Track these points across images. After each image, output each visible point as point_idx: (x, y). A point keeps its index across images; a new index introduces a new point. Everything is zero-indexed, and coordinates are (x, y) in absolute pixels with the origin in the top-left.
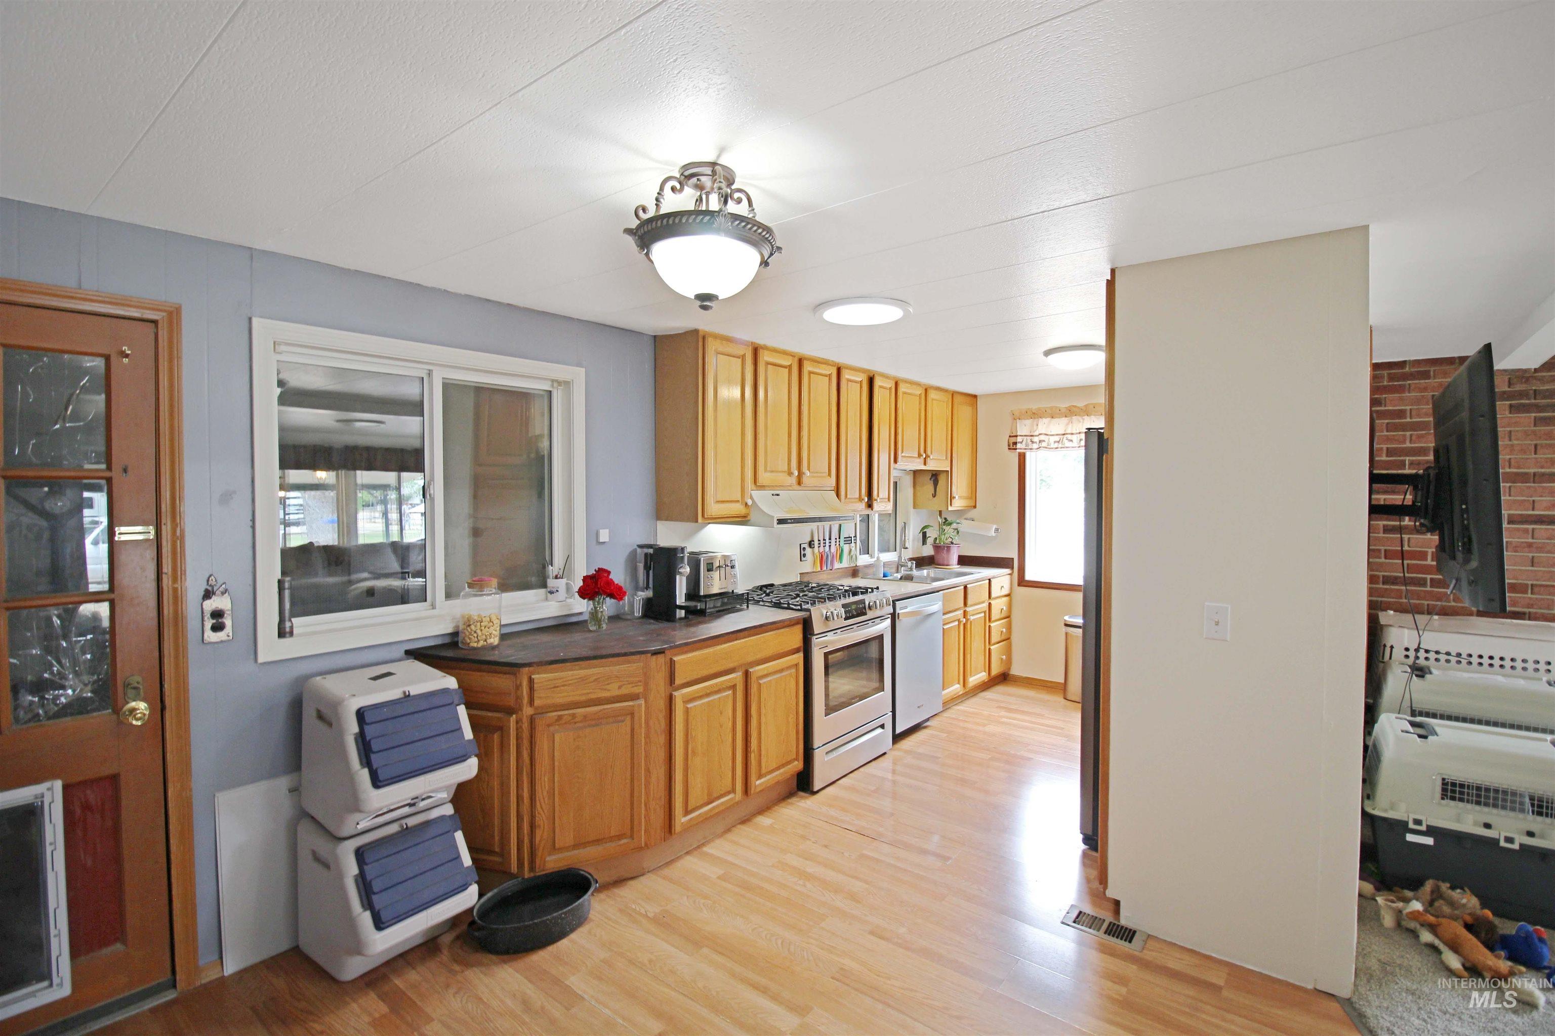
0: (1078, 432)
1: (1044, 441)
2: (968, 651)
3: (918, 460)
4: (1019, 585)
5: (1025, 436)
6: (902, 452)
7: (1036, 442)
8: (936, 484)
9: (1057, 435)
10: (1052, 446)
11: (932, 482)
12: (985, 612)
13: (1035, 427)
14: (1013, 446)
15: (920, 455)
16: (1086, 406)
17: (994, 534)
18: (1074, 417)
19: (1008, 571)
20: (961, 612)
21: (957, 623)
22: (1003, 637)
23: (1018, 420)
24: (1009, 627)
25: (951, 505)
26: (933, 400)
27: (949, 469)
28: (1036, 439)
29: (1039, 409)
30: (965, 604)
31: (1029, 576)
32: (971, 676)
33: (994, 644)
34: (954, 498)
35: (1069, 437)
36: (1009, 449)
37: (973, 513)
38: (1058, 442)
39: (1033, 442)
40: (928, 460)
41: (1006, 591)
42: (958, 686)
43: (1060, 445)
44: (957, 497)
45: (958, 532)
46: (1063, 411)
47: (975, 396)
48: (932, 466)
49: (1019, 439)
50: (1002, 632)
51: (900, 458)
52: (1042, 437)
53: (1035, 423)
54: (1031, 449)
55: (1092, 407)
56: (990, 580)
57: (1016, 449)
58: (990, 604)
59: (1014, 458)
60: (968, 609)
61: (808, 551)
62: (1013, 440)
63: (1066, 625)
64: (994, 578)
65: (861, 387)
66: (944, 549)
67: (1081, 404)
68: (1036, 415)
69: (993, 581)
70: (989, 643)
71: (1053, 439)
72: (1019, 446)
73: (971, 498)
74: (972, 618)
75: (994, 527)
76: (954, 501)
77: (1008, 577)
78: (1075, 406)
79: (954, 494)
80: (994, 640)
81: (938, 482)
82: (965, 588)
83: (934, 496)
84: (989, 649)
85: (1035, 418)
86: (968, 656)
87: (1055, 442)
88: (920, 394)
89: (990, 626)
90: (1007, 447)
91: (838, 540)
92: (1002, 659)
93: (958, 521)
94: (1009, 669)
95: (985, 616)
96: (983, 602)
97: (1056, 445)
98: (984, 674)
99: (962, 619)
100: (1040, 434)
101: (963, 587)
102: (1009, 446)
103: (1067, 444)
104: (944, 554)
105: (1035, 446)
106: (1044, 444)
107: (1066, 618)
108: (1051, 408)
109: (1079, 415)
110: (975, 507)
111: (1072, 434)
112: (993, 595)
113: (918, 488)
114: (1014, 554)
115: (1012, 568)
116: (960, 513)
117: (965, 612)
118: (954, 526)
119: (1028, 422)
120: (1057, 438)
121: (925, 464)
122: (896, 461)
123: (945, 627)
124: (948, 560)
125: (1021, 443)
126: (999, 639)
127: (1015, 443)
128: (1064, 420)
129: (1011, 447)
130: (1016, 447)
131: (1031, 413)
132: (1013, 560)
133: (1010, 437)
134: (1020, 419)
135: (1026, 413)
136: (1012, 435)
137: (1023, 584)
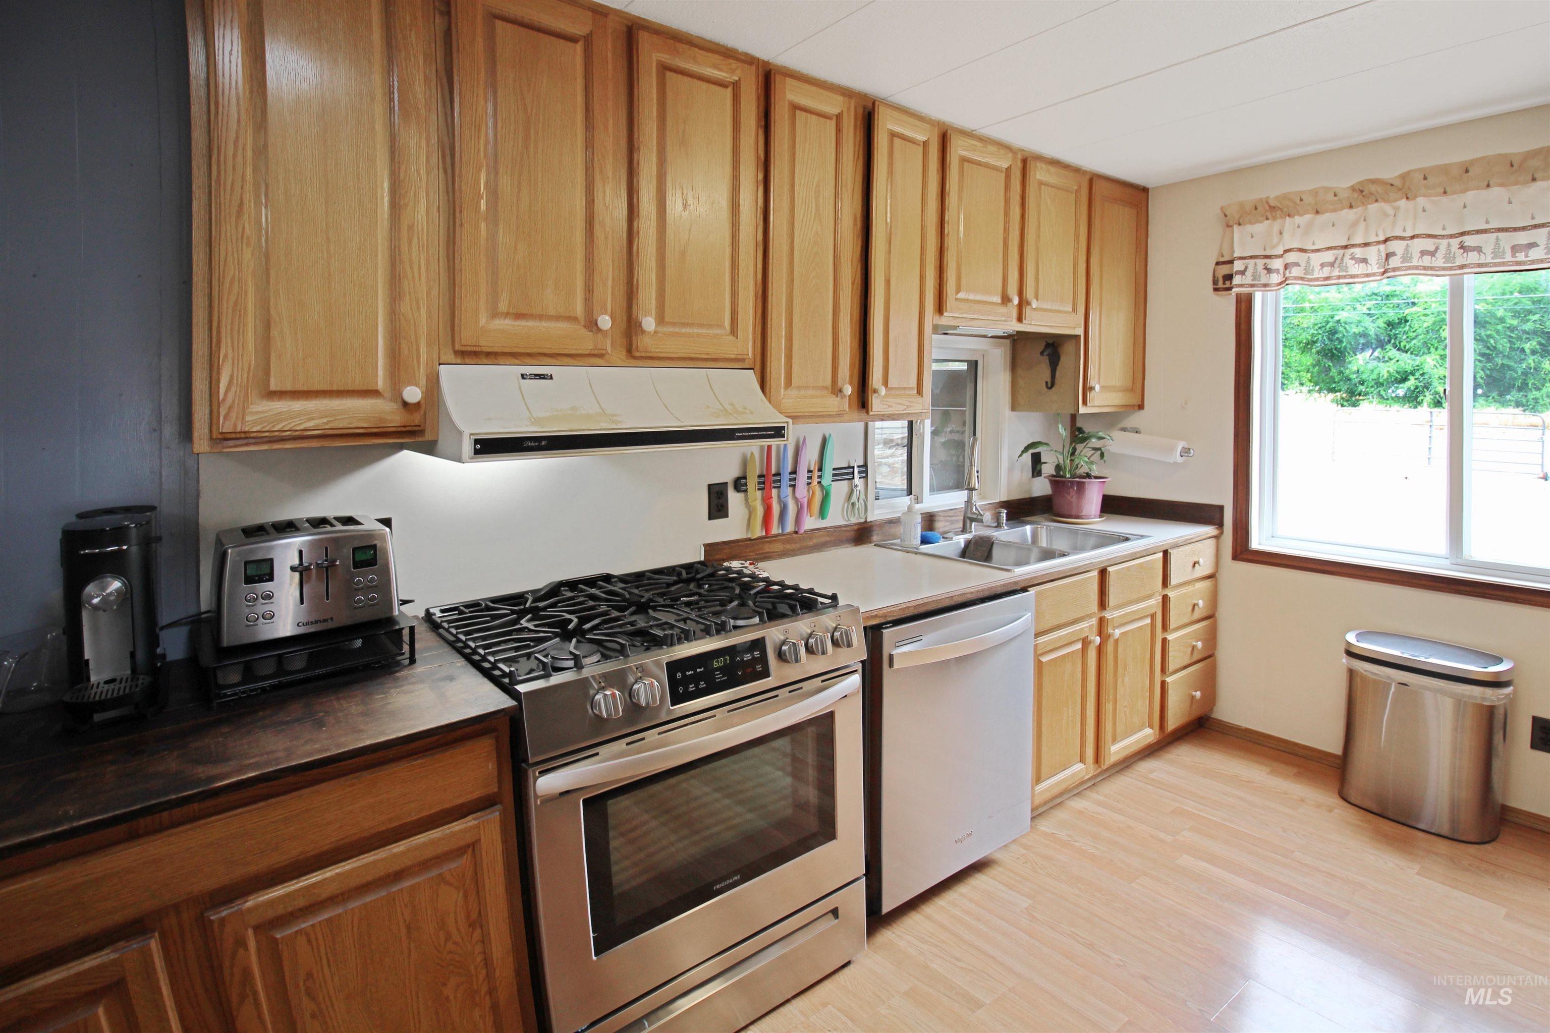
1: (1297, 264)
2: (1107, 695)
3: (1003, 310)
4: (1236, 557)
5: (1252, 257)
6: (958, 290)
7: (1277, 271)
8: (1054, 361)
9: (1329, 249)
10: (1316, 275)
11: (1045, 359)
12: (1153, 616)
13: (1275, 240)
14: (1224, 282)
15: (1006, 299)
16: (1404, 177)
17: (1179, 460)
18: (1374, 207)
19: (1210, 530)
20: (1094, 621)
21: (1079, 646)
22: (1196, 657)
23: (1236, 227)
24: (1211, 638)
25: (1085, 402)
26: (1041, 183)
27: (1080, 331)
28: (1277, 264)
29: (1285, 197)
30: (1103, 604)
31: (1256, 543)
32: (1114, 741)
33: (1176, 671)
34: (1092, 389)
35: (1358, 252)
36: (1216, 290)
37: (1136, 419)
38: (1332, 265)
39: (1269, 270)
40: (1028, 311)
41: (1205, 568)
42: (1080, 766)
43: (1336, 273)
44: (1097, 388)
45: (1102, 455)
46: (1343, 195)
47: (1145, 190)
48: (1036, 324)
49: (1238, 266)
50: (1194, 647)
51: (950, 302)
52: (1292, 257)
53: (1276, 228)
54: (1265, 285)
55: (1417, 177)
56: (1166, 553)
57: (1230, 289)
58: (1165, 599)
59: (1227, 305)
60: (1108, 615)
61: (734, 499)
62: (1224, 270)
64: (1176, 546)
65: (839, 130)
66: (1072, 487)
67: (1389, 173)
68: (1277, 211)
69: (1174, 555)
70: (1163, 670)
71: (1317, 259)
72: (1237, 280)
73: (1132, 390)
74: (1117, 633)
75: (1181, 445)
76: (1090, 395)
77: (1212, 542)
78: (1373, 181)
79: (1093, 382)
80: (1172, 665)
81: (1059, 358)
82: (1103, 573)
83: (1051, 385)
84: (1163, 683)
85: (1274, 219)
86: (1108, 707)
87: (1323, 265)
88: (1008, 170)
89: (1164, 641)
90: (1210, 286)
91: (816, 473)
92: (1193, 697)
93: (1101, 434)
94: (1212, 710)
95: (1153, 625)
96: (1149, 597)
97: (1326, 271)
98: (1148, 731)
99: (1091, 638)
100: (1286, 251)
101: (1095, 573)
102: (1215, 282)
103: (1355, 269)
104: (1072, 496)
105: (1275, 278)
106: (1295, 272)
108: (1315, 193)
109: (1386, 201)
110: (1141, 407)
111: (1366, 245)
112: (1174, 580)
113: (1020, 371)
114: (1225, 498)
115: (1220, 525)
116: (1110, 419)
117: (1101, 621)
118: (1094, 442)
119: (1260, 228)
120: (1329, 256)
121: (1020, 319)
122: (940, 309)
123: (1044, 659)
124: (1079, 508)
125: (1242, 273)
126: (1187, 661)
127: (1229, 277)
128: (1348, 216)
129: (1220, 285)
130: (1231, 283)
131: (1267, 208)
132: (1221, 508)
133: (1217, 264)
134: (1240, 224)
135: (1256, 209)
136: (1223, 259)
137: (1244, 556)
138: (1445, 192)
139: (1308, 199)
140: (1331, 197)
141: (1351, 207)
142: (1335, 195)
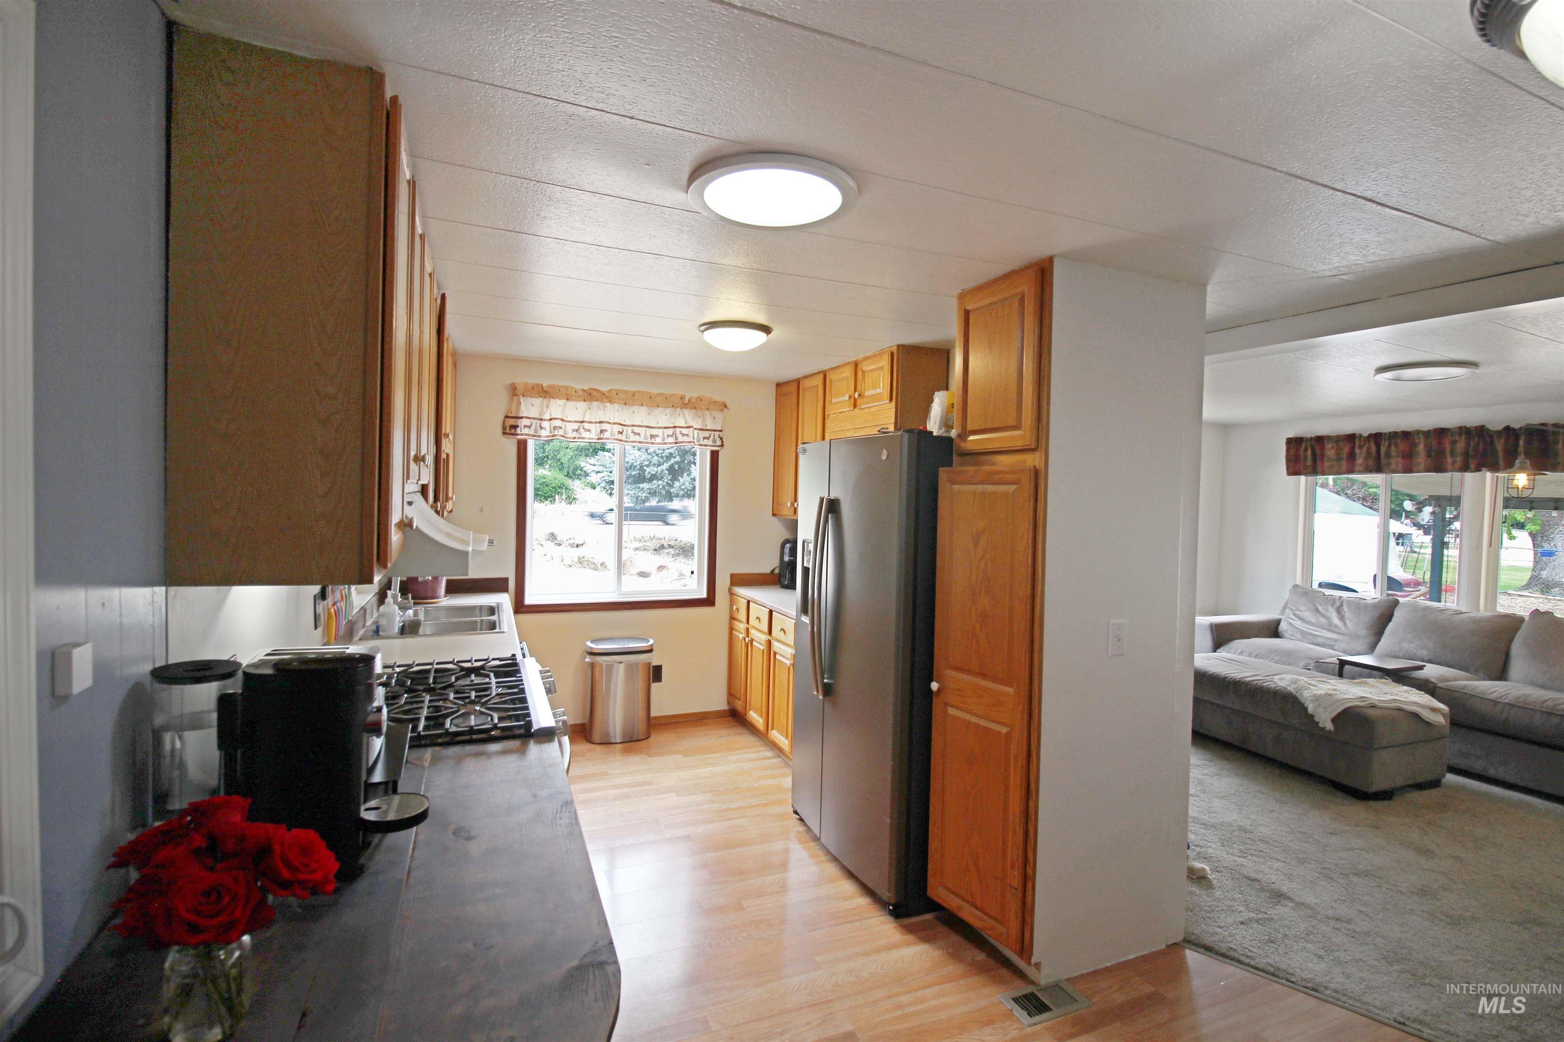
0: (598, 420)
4: (517, 611)
5: (531, 418)
7: (547, 429)
9: (576, 422)
10: (569, 435)
14: (510, 429)
16: (610, 391)
17: (487, 548)
18: (595, 404)
23: (520, 398)
28: (545, 424)
29: (550, 387)
35: (586, 426)
36: (504, 433)
39: (540, 429)
43: (578, 435)
46: (580, 393)
49: (521, 422)
52: (557, 423)
53: (545, 403)
54: (537, 437)
55: (614, 393)
57: (513, 435)
59: (510, 445)
62: (511, 422)
63: (592, 654)
67: (602, 388)
68: (545, 393)
71: (571, 426)
72: (519, 430)
75: (487, 538)
78: (594, 390)
85: (545, 397)
87: (573, 430)
90: (500, 431)
100: (553, 418)
102: (504, 428)
105: (545, 433)
106: (559, 431)
107: (589, 644)
108: (565, 387)
109: (601, 402)
111: (590, 422)
114: (509, 573)
115: (507, 591)
119: (537, 401)
120: (576, 426)
125: (528, 427)
127: (515, 427)
128: (582, 405)
129: (508, 431)
130: (515, 431)
131: (541, 390)
132: (506, 580)
133: (507, 417)
134: (523, 396)
135: (533, 389)
136: (511, 415)
137: (523, 609)
138: (625, 404)
139: (563, 391)
140: (574, 392)
141: (584, 401)
142: (576, 392)
